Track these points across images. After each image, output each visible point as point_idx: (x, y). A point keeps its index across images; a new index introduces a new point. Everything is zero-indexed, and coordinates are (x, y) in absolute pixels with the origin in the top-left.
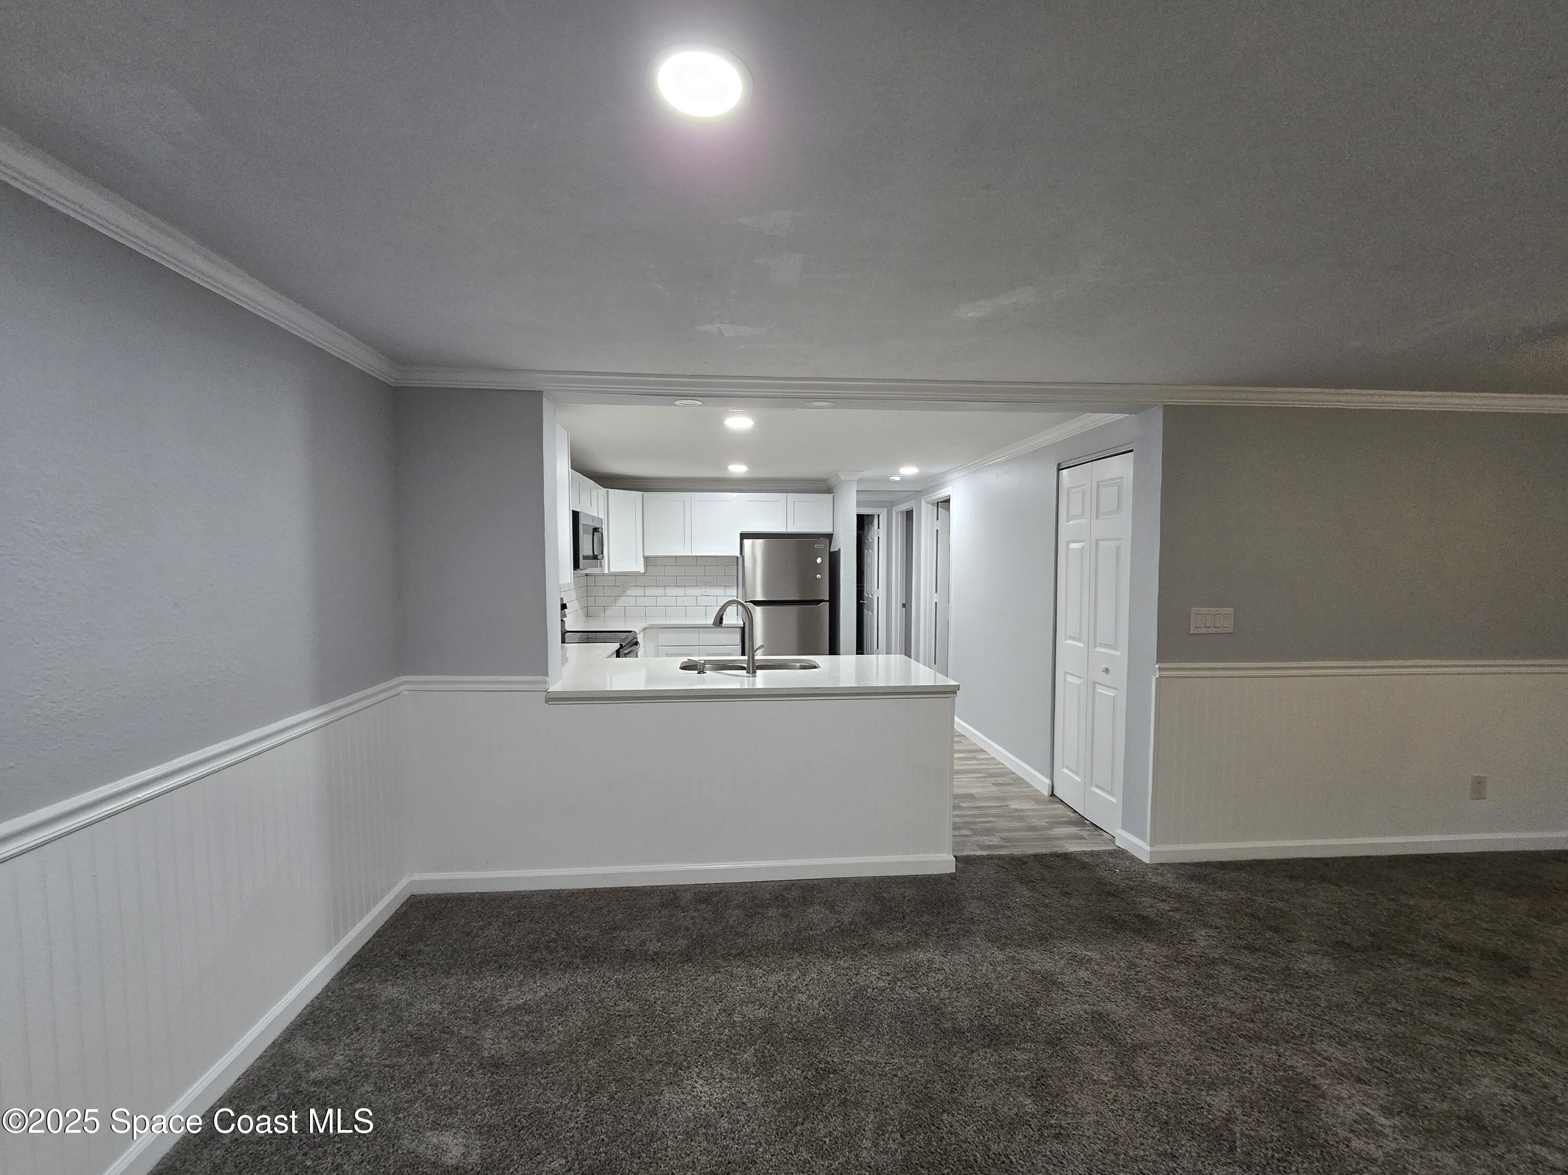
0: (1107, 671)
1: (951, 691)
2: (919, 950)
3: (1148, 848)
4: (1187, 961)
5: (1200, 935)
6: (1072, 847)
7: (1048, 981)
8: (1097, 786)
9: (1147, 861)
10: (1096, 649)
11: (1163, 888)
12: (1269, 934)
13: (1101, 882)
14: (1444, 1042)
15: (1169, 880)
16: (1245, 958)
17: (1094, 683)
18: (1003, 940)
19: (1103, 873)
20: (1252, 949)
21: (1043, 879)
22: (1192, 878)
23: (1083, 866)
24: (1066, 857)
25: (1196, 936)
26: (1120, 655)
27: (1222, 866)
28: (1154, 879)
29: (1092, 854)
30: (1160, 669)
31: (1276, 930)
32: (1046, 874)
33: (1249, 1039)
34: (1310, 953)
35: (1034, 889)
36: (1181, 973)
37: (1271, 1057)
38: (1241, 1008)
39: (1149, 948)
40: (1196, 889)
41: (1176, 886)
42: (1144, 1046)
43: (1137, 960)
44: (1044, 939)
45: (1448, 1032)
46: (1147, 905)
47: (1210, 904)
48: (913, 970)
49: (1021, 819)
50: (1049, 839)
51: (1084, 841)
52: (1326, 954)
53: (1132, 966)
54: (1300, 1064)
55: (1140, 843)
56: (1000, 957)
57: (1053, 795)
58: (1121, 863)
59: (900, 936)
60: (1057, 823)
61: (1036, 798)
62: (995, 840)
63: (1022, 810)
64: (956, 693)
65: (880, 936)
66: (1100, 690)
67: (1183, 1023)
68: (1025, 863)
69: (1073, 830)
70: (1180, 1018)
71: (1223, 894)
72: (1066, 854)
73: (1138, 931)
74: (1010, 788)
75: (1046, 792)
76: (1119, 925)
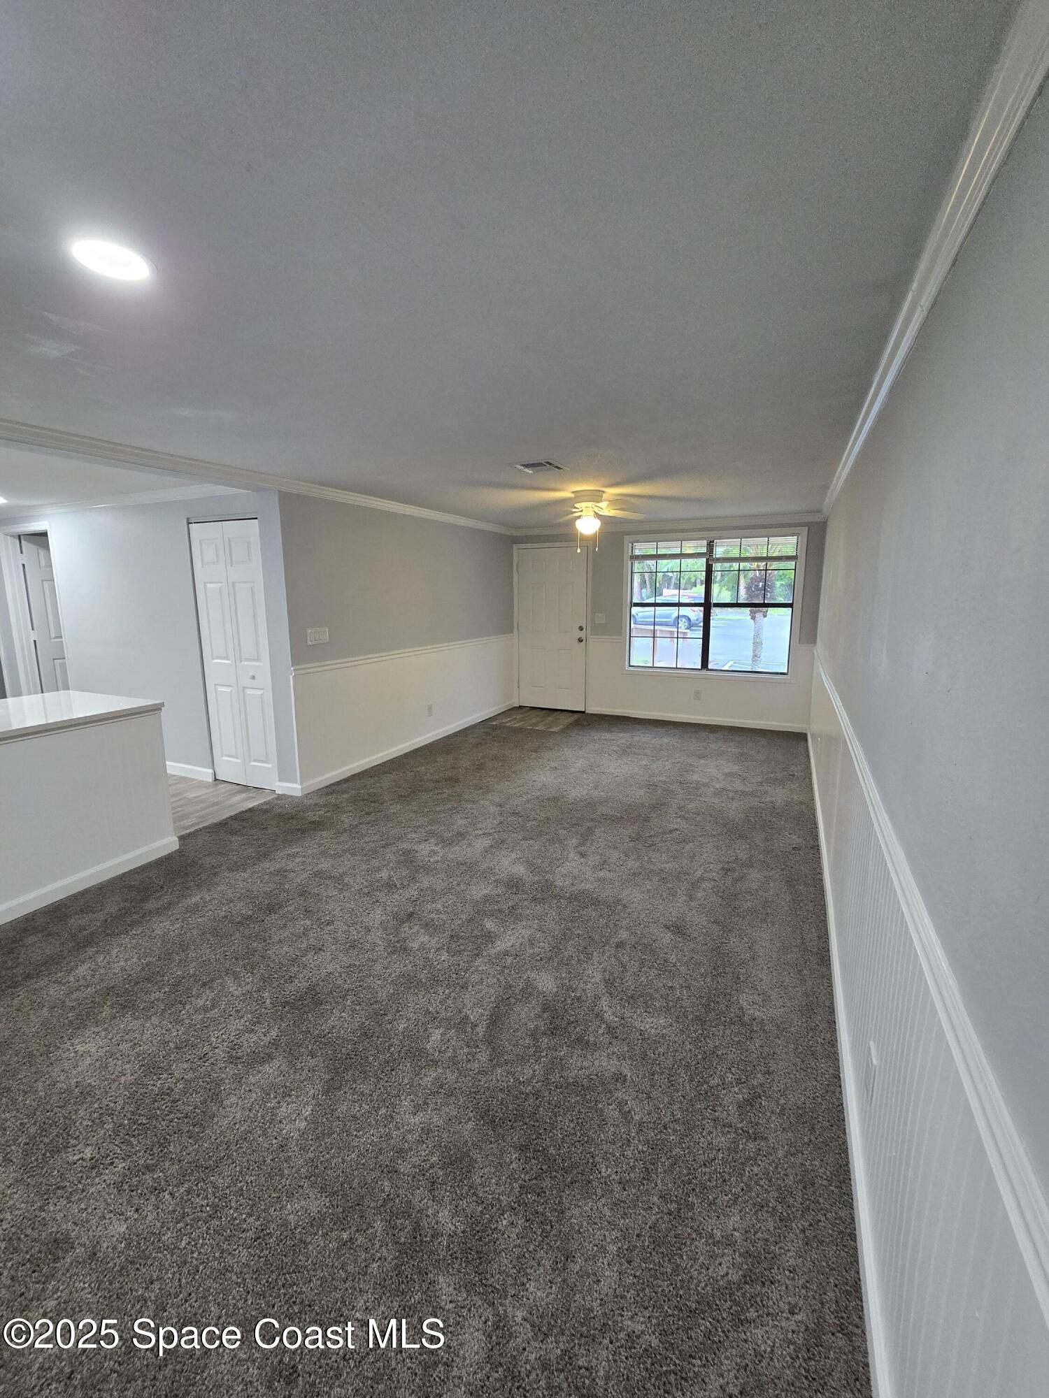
0: (253, 678)
1: (156, 708)
2: (188, 898)
3: (300, 787)
4: (345, 830)
5: (344, 817)
6: (250, 805)
7: (282, 873)
8: (255, 761)
9: (299, 794)
10: (243, 663)
11: (316, 805)
12: (372, 805)
13: (280, 815)
14: (444, 815)
15: (316, 799)
16: (369, 818)
17: (244, 688)
18: (242, 867)
19: (278, 811)
20: (368, 814)
21: (244, 827)
22: (327, 794)
23: (266, 811)
24: (250, 810)
25: (342, 819)
26: (264, 664)
27: (338, 783)
28: (308, 802)
29: (266, 803)
30: (294, 670)
31: (375, 802)
32: (245, 824)
33: (384, 847)
34: (391, 805)
35: (242, 835)
36: (345, 837)
37: (394, 849)
38: (376, 838)
39: (324, 834)
40: (332, 799)
41: (322, 801)
42: (344, 873)
43: (322, 842)
44: (266, 855)
45: (444, 811)
46: (313, 816)
47: (341, 802)
48: (194, 909)
49: (202, 802)
50: (231, 806)
51: (253, 799)
52: (397, 803)
53: (320, 845)
54: (405, 846)
55: (295, 786)
56: (245, 875)
57: (216, 780)
58: (286, 801)
59: (165, 899)
60: (232, 794)
61: (202, 785)
62: (193, 820)
63: (199, 796)
64: (161, 709)
65: (152, 905)
66: (248, 692)
67: (357, 855)
68: (226, 824)
69: (244, 795)
70: (353, 854)
71: (345, 796)
72: (250, 809)
73: (315, 829)
74: (178, 786)
75: (210, 780)
76: (303, 831)
